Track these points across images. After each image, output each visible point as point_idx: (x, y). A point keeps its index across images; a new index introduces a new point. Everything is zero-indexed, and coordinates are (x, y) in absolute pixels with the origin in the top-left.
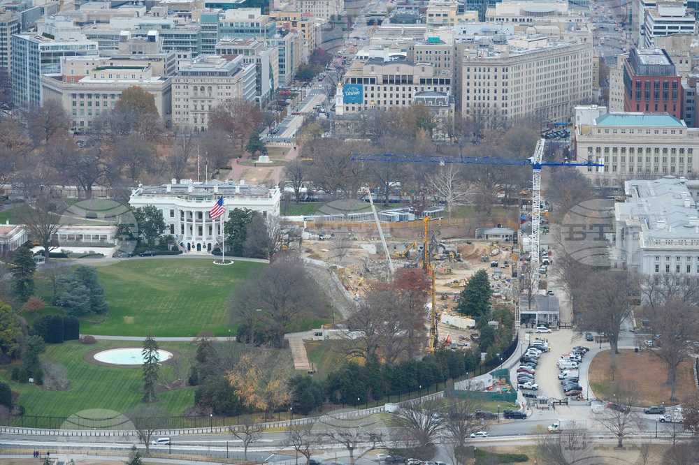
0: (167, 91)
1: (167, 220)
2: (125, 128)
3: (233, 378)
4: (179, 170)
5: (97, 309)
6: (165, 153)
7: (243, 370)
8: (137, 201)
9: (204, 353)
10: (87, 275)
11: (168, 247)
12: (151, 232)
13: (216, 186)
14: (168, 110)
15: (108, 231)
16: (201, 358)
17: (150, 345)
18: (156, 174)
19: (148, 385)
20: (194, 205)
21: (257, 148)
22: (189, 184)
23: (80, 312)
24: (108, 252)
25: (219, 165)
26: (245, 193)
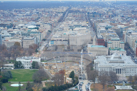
0: (22, 42)
1: (22, 63)
2: (15, 48)
3: (33, 88)
4: (24, 55)
5: (11, 77)
6: (22, 52)
7: (35, 87)
8: (17, 60)
9: (28, 84)
10: (9, 72)
11: (22, 67)
12: (20, 65)
13: (30, 57)
14: (22, 45)
15: (13, 65)
16: (28, 85)
17: (20, 83)
18: (21, 56)
19: (19, 90)
20: (27, 61)
21: (37, 51)
22: (26, 57)
23: (8, 78)
24: (13, 68)
25: (31, 54)
26: (35, 58)
